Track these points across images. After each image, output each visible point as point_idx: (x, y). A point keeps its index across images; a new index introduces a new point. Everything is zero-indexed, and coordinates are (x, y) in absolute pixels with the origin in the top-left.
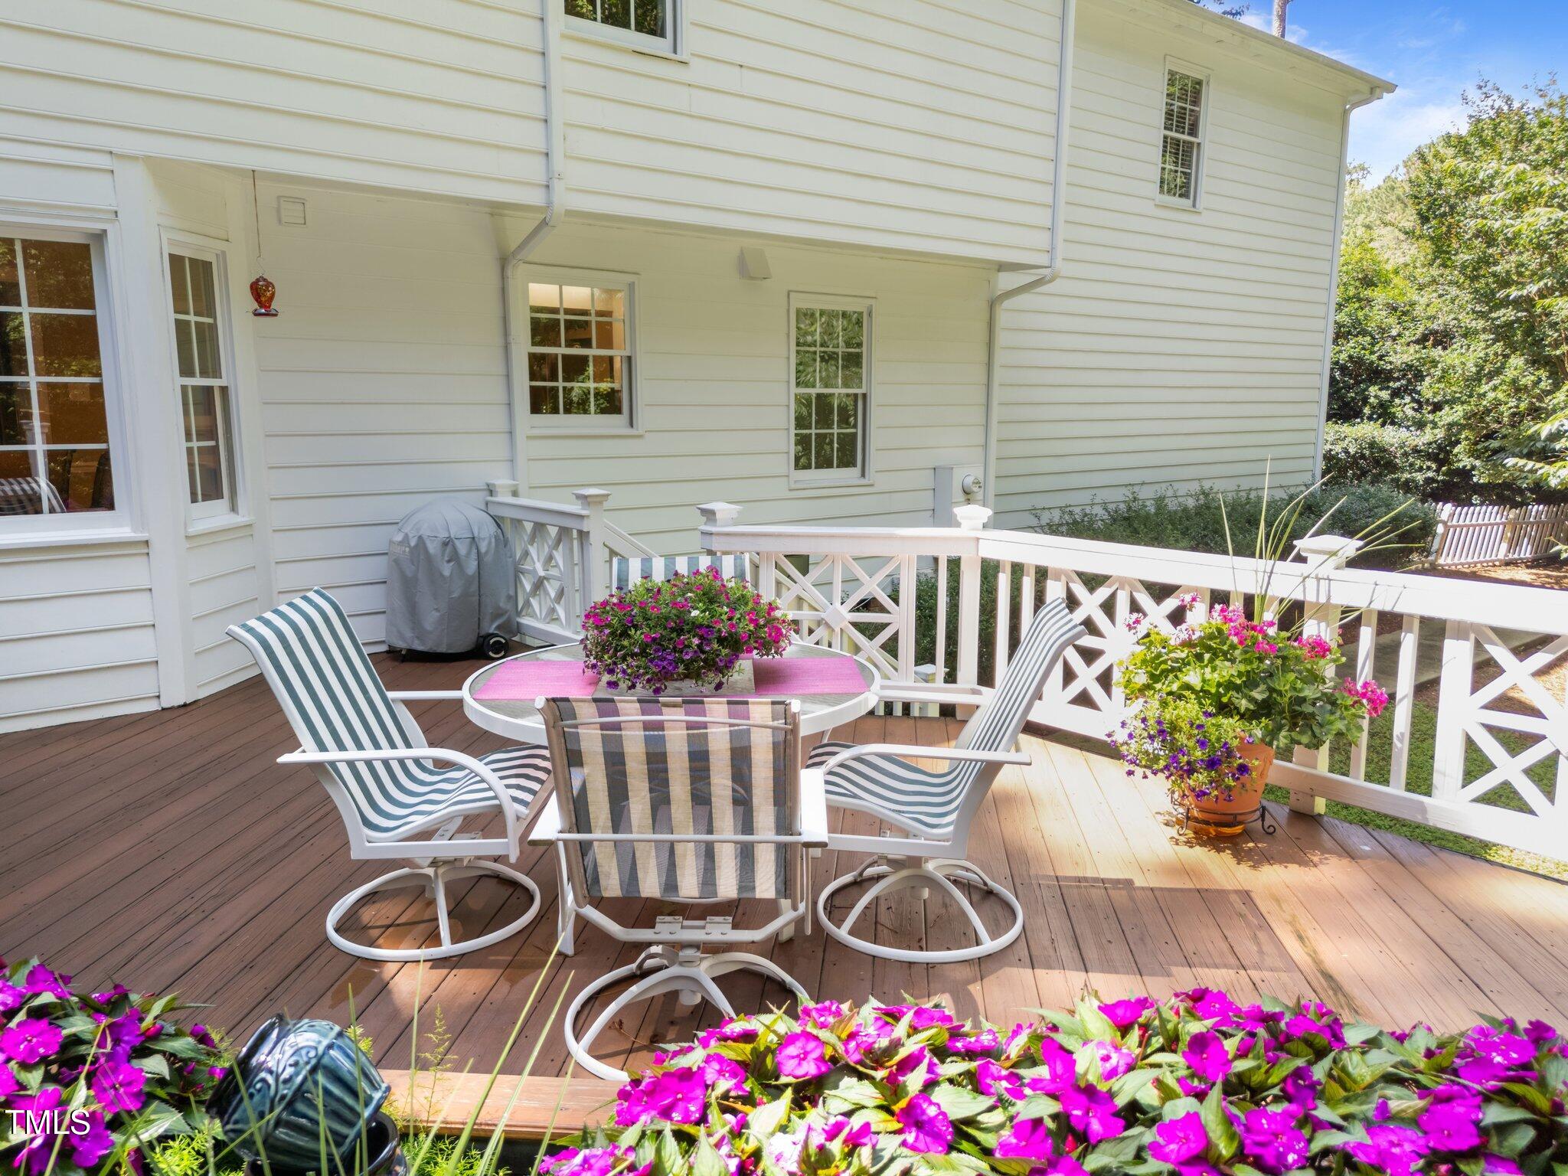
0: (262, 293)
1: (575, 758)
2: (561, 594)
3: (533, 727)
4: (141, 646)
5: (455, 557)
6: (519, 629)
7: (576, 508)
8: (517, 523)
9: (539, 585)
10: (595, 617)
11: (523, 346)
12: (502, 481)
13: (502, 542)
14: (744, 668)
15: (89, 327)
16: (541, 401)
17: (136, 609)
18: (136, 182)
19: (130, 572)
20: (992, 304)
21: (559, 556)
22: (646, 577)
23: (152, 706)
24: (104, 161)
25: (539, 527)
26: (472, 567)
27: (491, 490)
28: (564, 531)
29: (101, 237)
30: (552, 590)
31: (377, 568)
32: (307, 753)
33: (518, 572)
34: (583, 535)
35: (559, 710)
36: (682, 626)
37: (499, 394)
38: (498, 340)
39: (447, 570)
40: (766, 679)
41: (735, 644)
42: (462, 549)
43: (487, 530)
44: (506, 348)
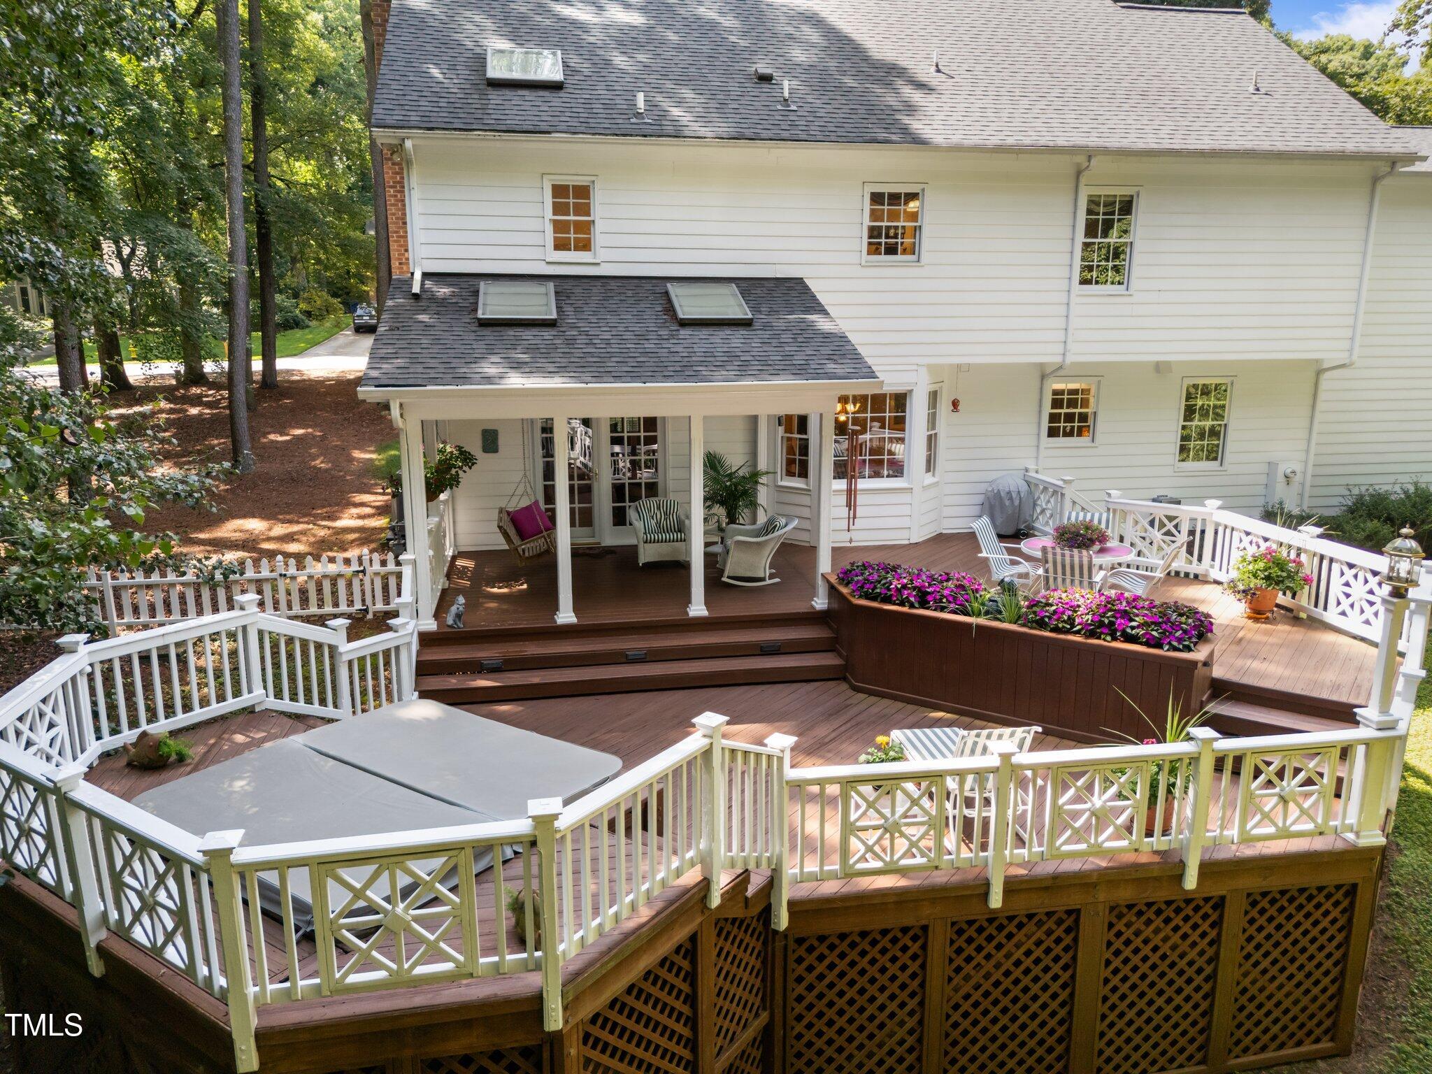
0: (955, 404)
1: (1047, 562)
2: (1051, 516)
3: (1039, 554)
4: (906, 522)
5: (1011, 499)
6: (1033, 528)
7: (1060, 483)
8: (1036, 485)
9: (1043, 511)
10: (1057, 530)
11: (1047, 409)
12: (1032, 466)
13: (1030, 493)
14: (1097, 547)
15: (903, 418)
16: (1053, 433)
17: (906, 510)
18: (923, 373)
19: (905, 498)
20: (1319, 373)
21: (1052, 500)
22: (1069, 518)
23: (906, 542)
24: (915, 367)
25: (1045, 489)
26: (1017, 503)
27: (1027, 470)
28: (1055, 492)
29: (911, 391)
30: (1048, 513)
31: (979, 499)
32: (984, 555)
33: (1035, 505)
34: (1063, 495)
35: (1044, 550)
36: (1078, 534)
37: (1034, 429)
38: (1037, 409)
39: (1007, 503)
40: (1102, 551)
41: (1092, 541)
42: (1014, 495)
43: (1024, 488)
44: (1040, 412)
